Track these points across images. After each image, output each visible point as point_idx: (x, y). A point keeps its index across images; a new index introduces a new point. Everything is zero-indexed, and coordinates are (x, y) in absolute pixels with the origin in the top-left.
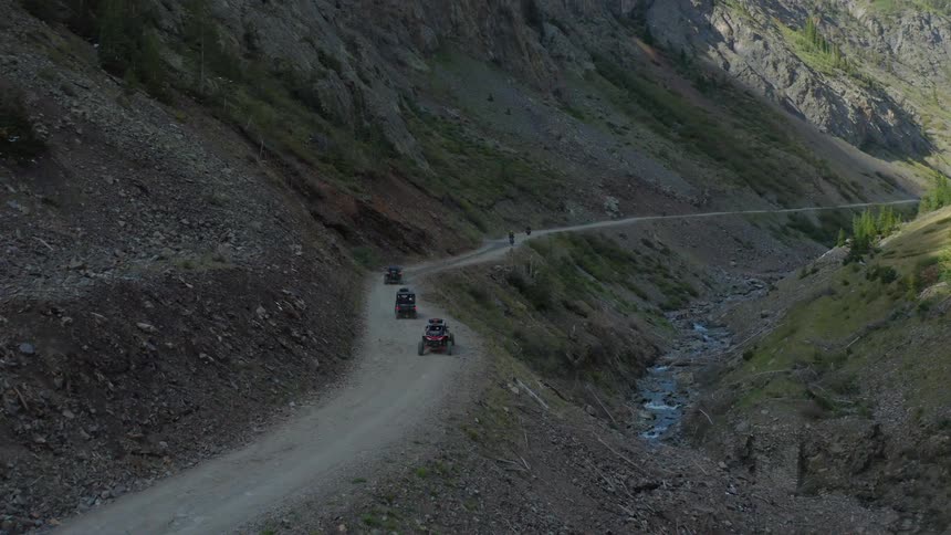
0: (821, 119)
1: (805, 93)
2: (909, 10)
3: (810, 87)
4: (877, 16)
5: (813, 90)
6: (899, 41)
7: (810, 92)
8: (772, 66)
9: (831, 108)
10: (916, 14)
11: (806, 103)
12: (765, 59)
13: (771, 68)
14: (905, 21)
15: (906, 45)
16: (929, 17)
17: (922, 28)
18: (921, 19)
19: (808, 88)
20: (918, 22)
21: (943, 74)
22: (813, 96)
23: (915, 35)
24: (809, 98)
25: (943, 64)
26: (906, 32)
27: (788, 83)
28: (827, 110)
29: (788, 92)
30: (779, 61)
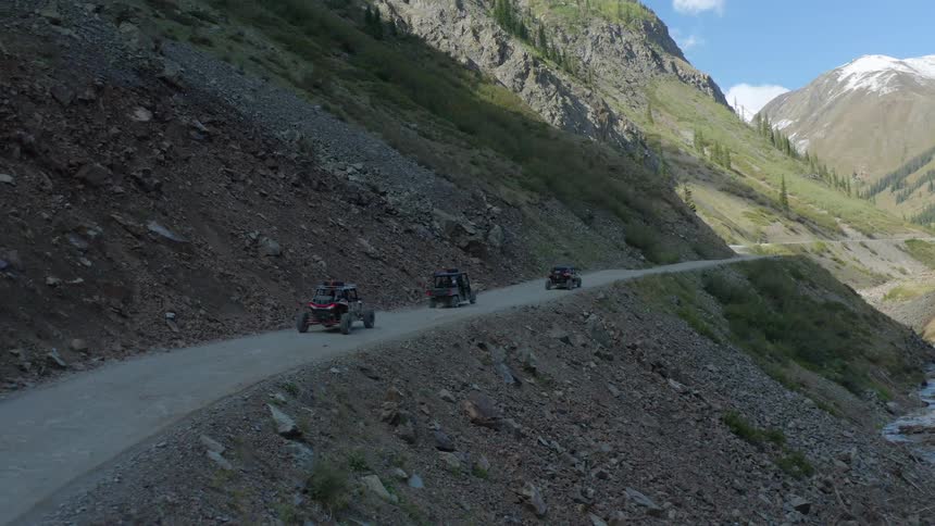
0: (553, 116)
1: (523, 76)
2: (597, 20)
3: (532, 69)
4: (559, 24)
5: (536, 73)
6: (588, 54)
7: (531, 74)
8: (471, 34)
9: (564, 101)
10: (605, 24)
11: (526, 91)
12: (460, 24)
13: (469, 37)
14: (593, 32)
15: (596, 59)
16: (619, 29)
17: (613, 41)
18: (611, 31)
19: (528, 70)
20: (607, 35)
21: (643, 95)
22: (537, 82)
23: (605, 48)
24: (531, 83)
25: (640, 83)
26: (595, 44)
27: (497, 60)
28: (560, 104)
29: (498, 73)
30: (481, 28)
